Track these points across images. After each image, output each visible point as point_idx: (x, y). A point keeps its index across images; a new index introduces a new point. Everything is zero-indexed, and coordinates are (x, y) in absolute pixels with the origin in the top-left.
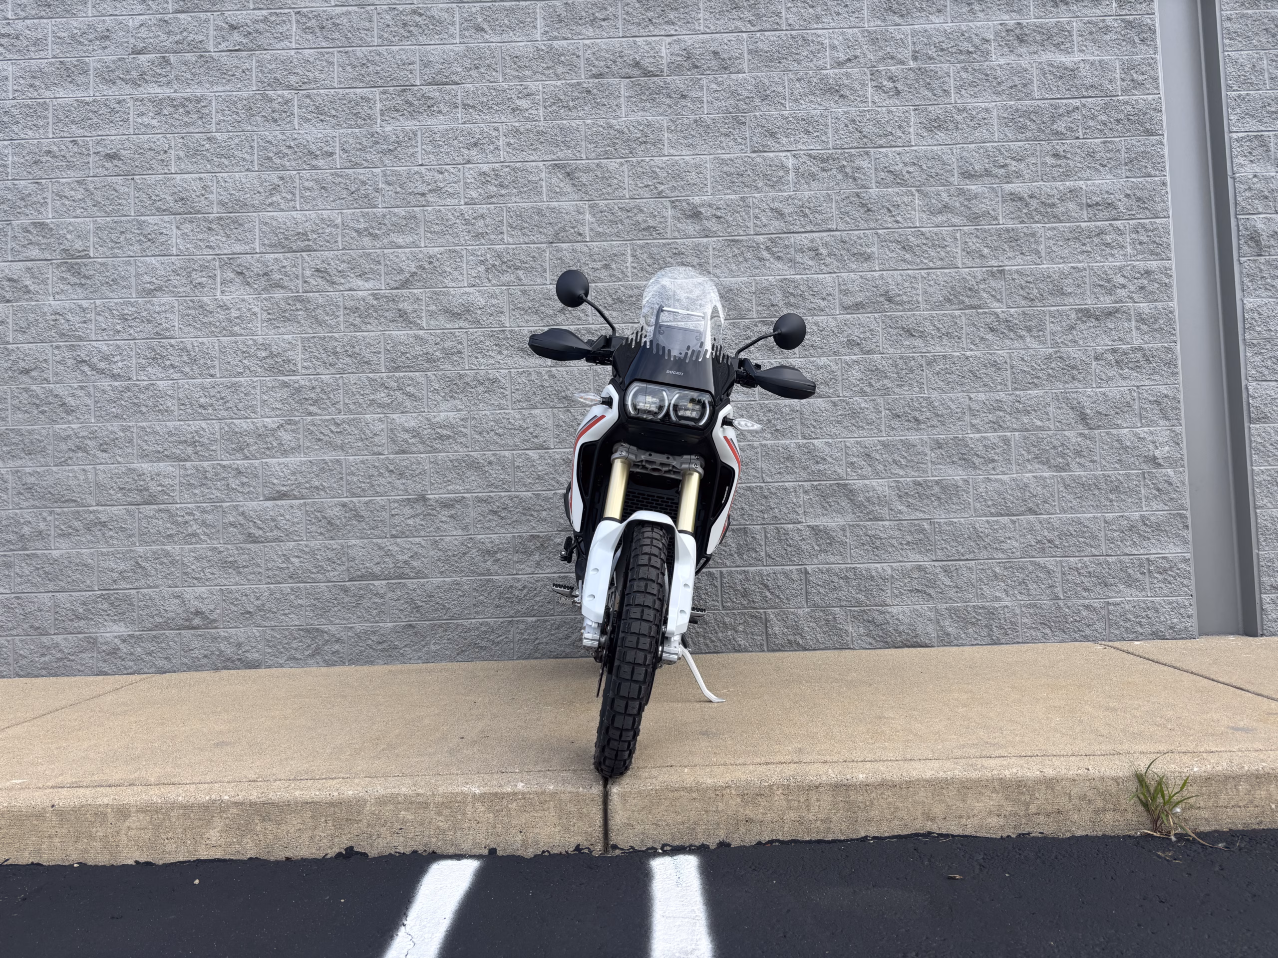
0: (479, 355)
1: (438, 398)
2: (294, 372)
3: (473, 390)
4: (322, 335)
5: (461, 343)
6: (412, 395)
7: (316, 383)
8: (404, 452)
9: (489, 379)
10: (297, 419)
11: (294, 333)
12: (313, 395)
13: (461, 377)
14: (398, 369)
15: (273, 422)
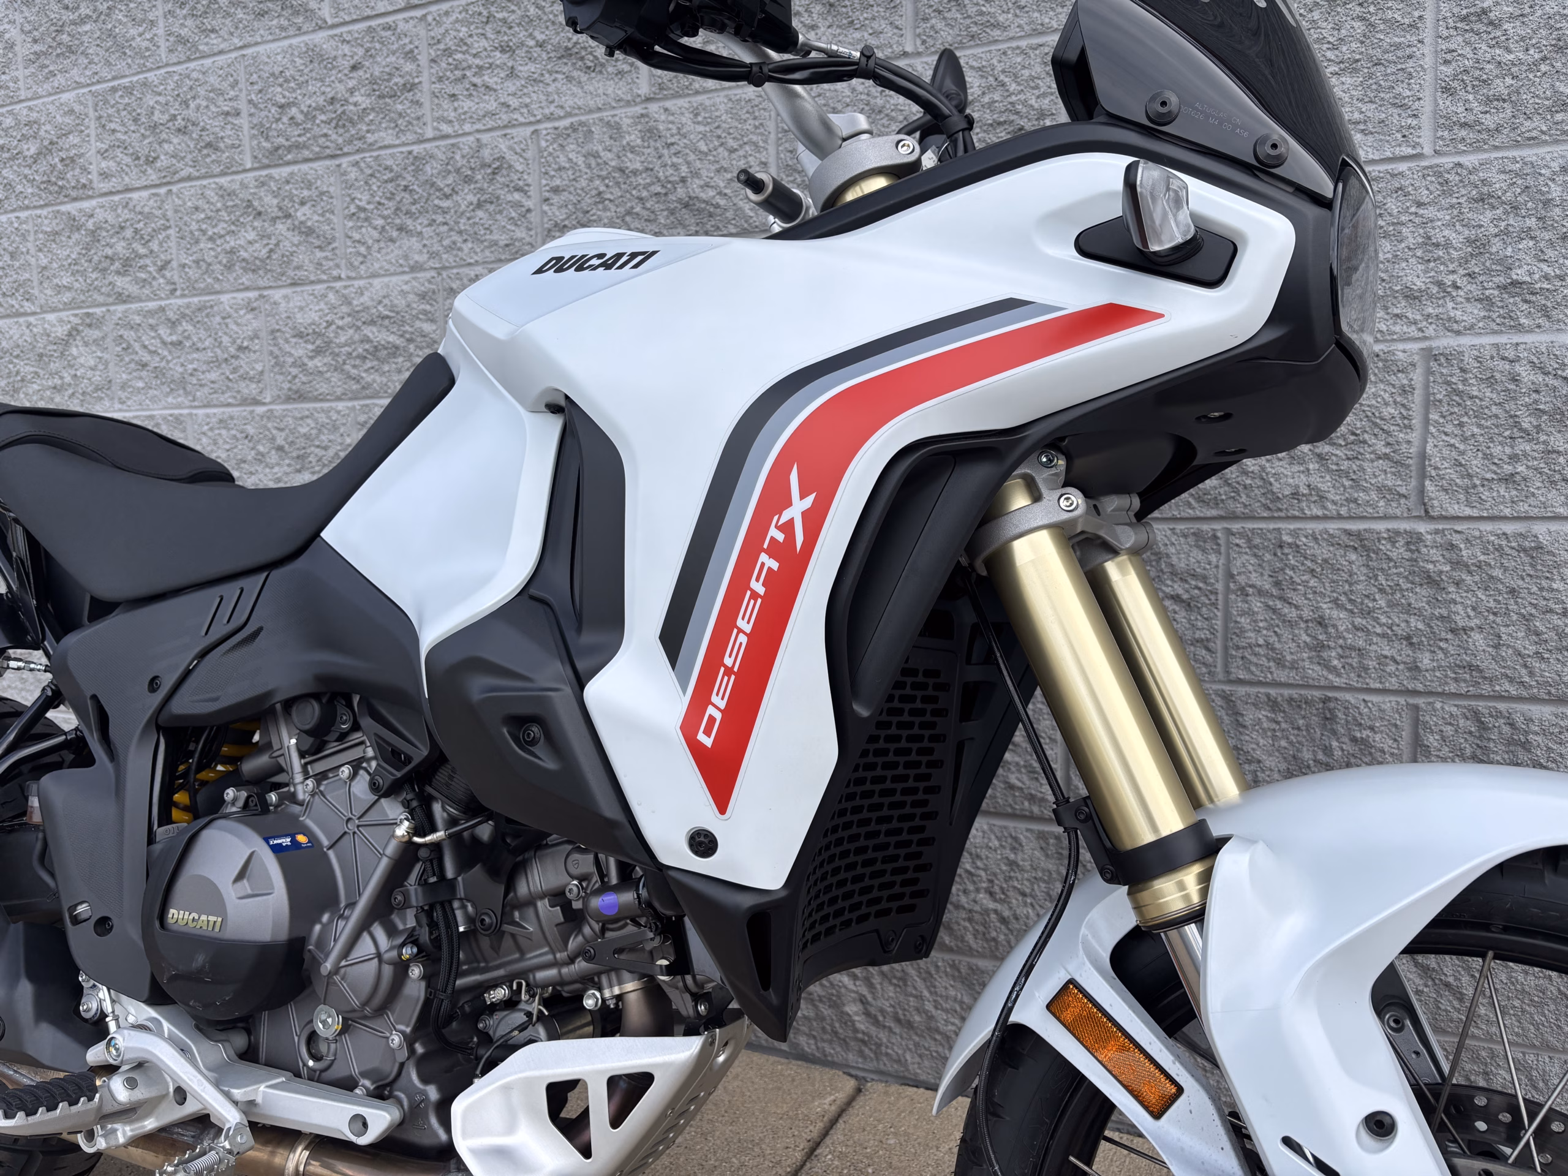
0: (457, 89)
1: (370, 234)
2: (84, 191)
3: (445, 204)
4: (125, 81)
5: (410, 55)
6: (310, 231)
7: (126, 214)
8: (300, 396)
9: (484, 165)
10: (98, 311)
11: (79, 85)
12: (120, 247)
13: (418, 162)
14: (274, 157)
15: (61, 321)
